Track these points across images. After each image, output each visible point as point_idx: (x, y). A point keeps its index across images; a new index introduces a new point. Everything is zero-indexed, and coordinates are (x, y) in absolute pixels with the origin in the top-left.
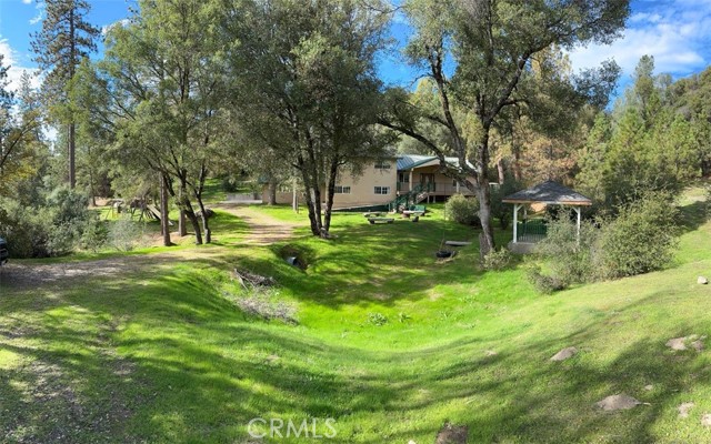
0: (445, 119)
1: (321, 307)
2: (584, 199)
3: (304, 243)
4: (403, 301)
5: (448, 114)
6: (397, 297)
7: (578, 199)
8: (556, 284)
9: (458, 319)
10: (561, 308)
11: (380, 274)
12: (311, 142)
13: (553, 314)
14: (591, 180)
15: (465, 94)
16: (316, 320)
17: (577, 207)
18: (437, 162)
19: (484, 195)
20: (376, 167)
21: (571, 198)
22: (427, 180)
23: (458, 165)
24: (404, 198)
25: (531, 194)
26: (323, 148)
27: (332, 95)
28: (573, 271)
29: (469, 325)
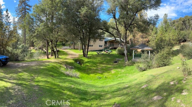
0: (116, 28)
1: (85, 74)
2: (151, 48)
4: (105, 73)
7: (149, 48)
8: (143, 69)
9: (119, 78)
10: (144, 75)
11: (100, 67)
12: (83, 34)
13: (142, 77)
14: (153, 44)
15: (121, 22)
16: (84, 77)
17: (149, 50)
18: (114, 39)
19: (126, 47)
20: (99, 40)
21: (148, 48)
22: (112, 44)
23: (119, 40)
24: (106, 48)
25: (137, 47)
26: (86, 35)
27: (89, 22)
28: (148, 66)
29: (122, 79)
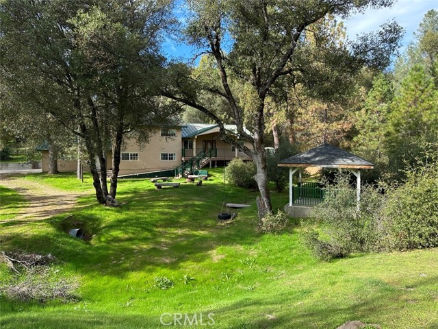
0: (223, 91)
1: (105, 278)
2: (364, 163)
3: (89, 212)
4: (189, 263)
5: (226, 86)
6: (182, 259)
7: (357, 162)
8: (335, 251)
9: (239, 280)
10: (342, 278)
11: (166, 238)
12: (94, 110)
13: (334, 283)
14: (372, 142)
15: (243, 68)
16: (100, 292)
17: (357, 170)
18: (218, 129)
19: (260, 160)
20: (162, 135)
21: (349, 161)
22: (209, 146)
23: (236, 132)
24: (188, 164)
25: (306, 158)
26: (107, 117)
27: (114, 67)
28: (354, 238)
29: (249, 287)
